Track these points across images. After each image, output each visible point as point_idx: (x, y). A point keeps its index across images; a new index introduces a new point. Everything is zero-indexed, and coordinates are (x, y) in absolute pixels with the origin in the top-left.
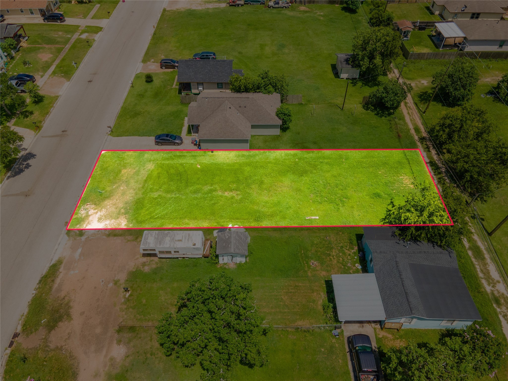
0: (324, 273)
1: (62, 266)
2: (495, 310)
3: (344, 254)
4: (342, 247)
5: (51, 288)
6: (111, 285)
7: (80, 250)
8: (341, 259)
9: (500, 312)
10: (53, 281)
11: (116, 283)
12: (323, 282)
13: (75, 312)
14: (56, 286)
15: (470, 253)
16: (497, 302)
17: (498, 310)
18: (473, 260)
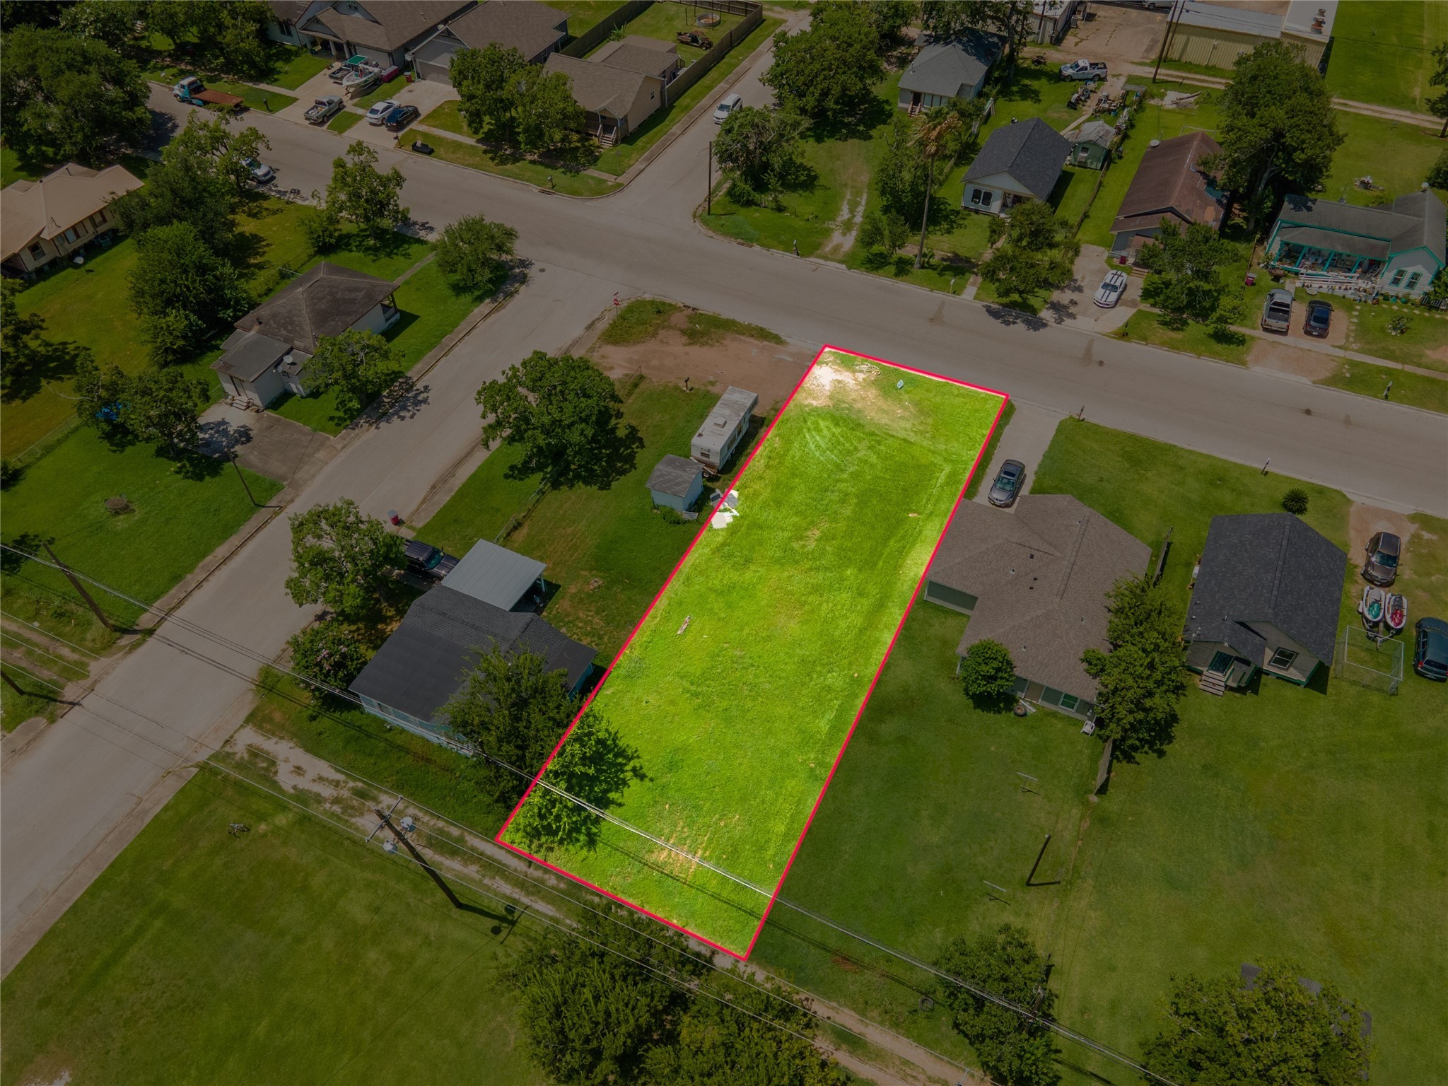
0: (573, 590)
1: (772, 344)
2: (355, 779)
3: (587, 634)
4: (601, 638)
5: (744, 334)
6: (712, 378)
7: (791, 359)
8: (580, 625)
9: (347, 783)
10: (752, 336)
11: (712, 384)
12: (561, 583)
13: (695, 350)
14: (743, 338)
15: (455, 832)
16: (361, 794)
17: (351, 784)
18: (441, 824)
